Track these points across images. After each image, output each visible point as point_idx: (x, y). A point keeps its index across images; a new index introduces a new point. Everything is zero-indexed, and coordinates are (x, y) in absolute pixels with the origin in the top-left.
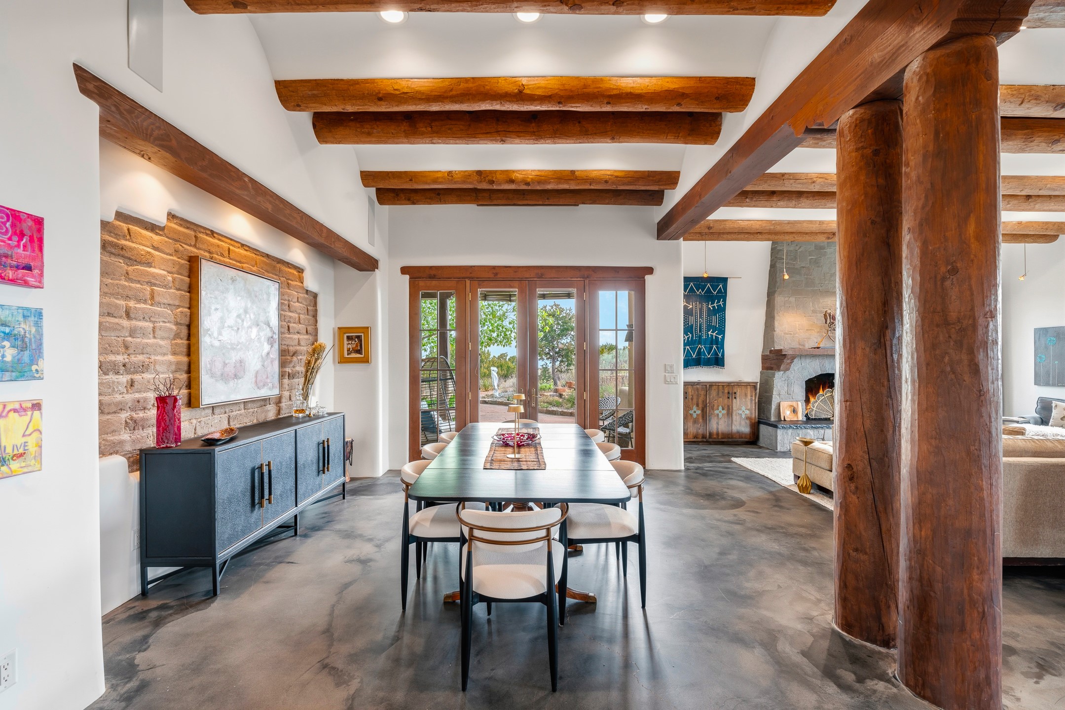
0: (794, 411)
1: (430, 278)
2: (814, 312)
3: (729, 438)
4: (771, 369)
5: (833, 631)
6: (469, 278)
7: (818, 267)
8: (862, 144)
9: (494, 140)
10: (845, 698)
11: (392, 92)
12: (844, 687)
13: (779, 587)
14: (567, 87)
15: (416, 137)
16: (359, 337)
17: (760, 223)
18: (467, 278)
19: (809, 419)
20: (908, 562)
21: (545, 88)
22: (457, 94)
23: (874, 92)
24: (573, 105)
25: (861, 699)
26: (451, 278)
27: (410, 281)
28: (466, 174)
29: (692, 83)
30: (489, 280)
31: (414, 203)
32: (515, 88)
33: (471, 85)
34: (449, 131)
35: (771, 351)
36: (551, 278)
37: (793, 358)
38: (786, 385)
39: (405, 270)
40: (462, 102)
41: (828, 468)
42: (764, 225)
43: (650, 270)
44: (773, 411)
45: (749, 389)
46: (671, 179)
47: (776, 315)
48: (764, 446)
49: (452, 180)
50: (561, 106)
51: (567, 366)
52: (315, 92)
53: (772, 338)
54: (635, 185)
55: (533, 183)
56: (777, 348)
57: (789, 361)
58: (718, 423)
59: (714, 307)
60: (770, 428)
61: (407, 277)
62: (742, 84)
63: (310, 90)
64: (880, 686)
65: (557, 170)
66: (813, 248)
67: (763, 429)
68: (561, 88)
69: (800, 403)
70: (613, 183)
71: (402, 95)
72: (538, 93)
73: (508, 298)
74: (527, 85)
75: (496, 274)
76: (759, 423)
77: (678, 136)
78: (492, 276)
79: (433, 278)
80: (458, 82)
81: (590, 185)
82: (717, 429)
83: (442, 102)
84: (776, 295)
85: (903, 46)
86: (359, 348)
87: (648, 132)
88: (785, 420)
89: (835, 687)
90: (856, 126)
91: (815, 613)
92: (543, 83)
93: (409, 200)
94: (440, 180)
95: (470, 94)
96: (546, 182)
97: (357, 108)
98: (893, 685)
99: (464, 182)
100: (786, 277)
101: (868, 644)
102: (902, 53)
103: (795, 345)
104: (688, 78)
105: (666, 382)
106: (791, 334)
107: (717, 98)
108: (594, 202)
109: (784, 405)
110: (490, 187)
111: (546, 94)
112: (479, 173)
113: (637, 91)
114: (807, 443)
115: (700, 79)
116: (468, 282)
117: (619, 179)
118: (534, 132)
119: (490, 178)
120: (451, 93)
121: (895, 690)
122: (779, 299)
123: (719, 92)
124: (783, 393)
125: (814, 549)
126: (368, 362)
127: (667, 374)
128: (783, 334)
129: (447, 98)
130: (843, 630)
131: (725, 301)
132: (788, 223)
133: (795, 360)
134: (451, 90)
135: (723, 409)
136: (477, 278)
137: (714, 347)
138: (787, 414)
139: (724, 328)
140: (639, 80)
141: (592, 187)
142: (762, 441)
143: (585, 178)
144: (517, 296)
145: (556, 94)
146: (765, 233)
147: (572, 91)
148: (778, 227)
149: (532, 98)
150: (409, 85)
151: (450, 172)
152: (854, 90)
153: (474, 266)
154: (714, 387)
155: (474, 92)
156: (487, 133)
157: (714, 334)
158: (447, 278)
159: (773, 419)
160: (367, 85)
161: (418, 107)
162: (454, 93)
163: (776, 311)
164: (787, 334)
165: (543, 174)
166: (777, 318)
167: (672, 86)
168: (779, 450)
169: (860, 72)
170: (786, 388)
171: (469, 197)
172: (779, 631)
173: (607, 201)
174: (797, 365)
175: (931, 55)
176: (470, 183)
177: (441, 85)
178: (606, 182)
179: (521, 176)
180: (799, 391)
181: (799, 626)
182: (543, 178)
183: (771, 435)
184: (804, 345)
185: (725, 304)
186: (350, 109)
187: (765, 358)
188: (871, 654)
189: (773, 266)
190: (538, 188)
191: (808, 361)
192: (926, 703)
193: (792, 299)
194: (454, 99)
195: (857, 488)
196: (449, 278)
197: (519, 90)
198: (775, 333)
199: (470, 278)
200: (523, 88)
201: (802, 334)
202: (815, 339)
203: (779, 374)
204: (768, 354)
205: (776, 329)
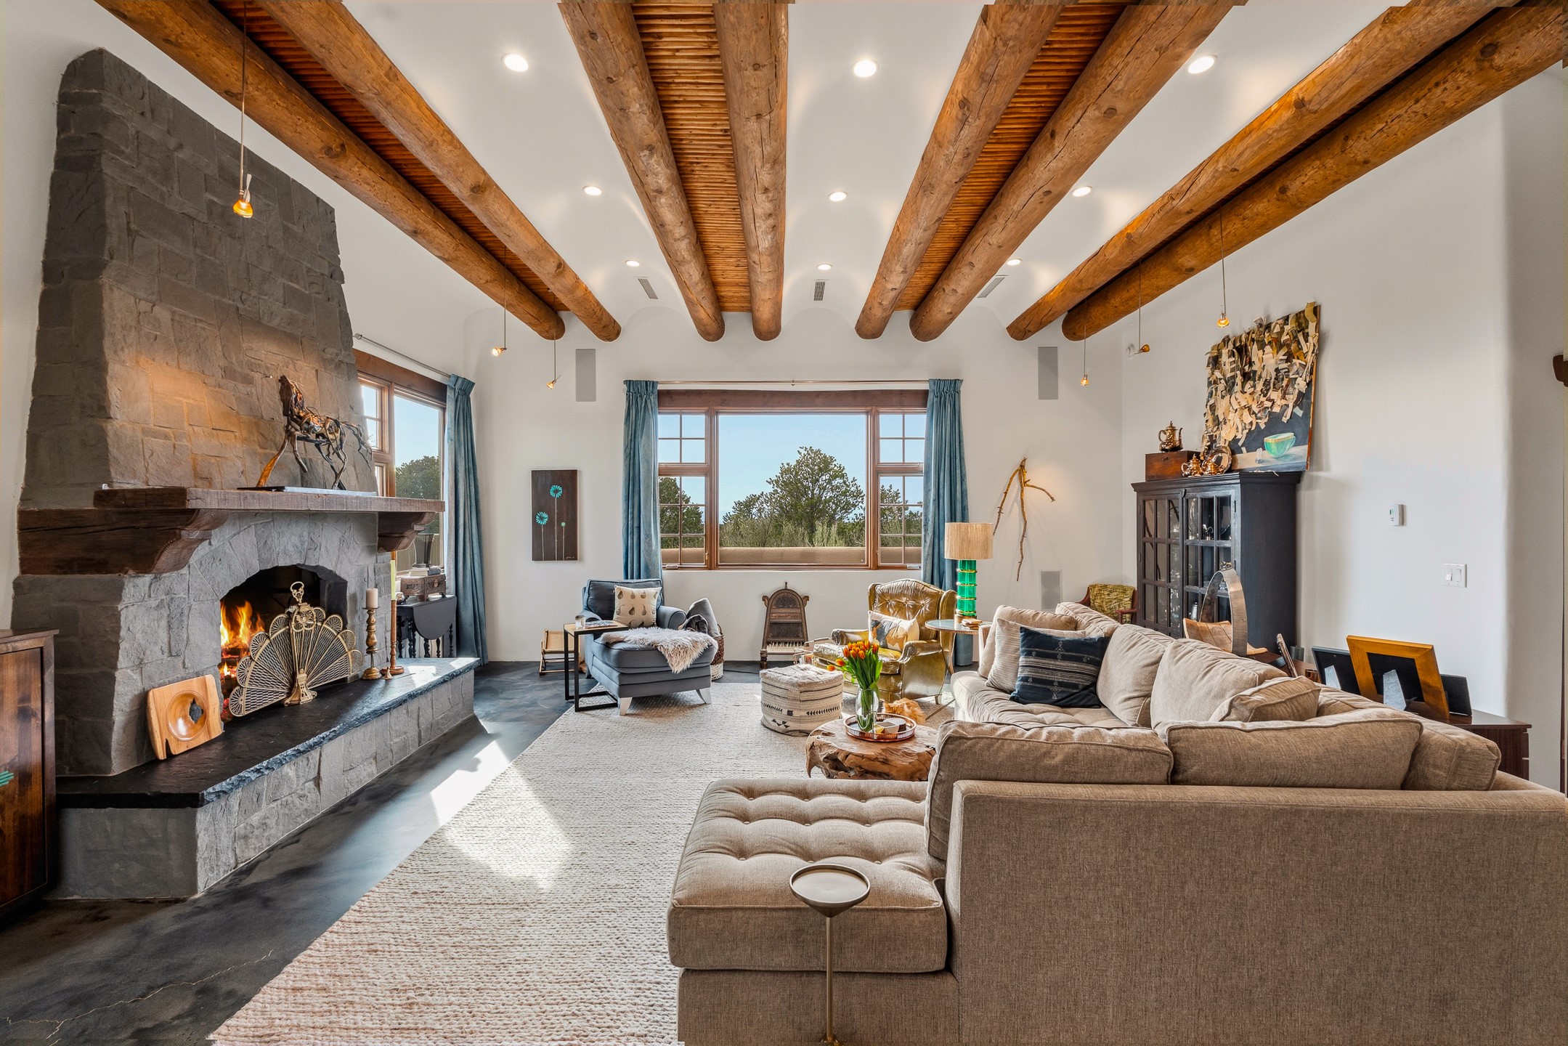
0: (193, 713)
2: (228, 373)
4: (103, 566)
35: (101, 497)
37: (219, 519)
38: (164, 623)
44: (117, 736)
45: (11, 673)
47: (109, 356)
53: (102, 445)
56: (130, 483)
69: (210, 679)
84: (106, 278)
88: (170, 756)
100: (243, 209)
106: (166, 437)
109: (161, 700)
122: (117, 300)
124: (155, 653)
128: (139, 434)
138: (174, 729)
163: (107, 343)
164: (155, 435)
166: (114, 368)
170: (163, 635)
193: (162, 313)
198: (111, 428)
201: (201, 443)
202: (239, 463)
203: (136, 587)
204: (89, 505)
205: (114, 412)
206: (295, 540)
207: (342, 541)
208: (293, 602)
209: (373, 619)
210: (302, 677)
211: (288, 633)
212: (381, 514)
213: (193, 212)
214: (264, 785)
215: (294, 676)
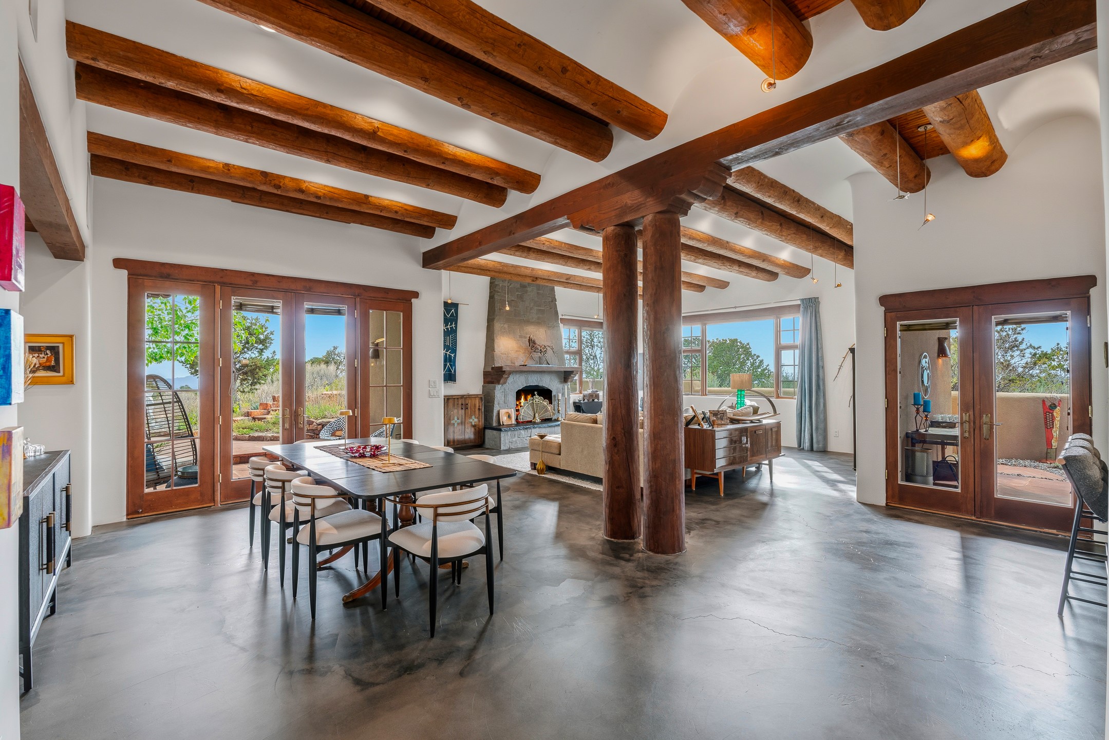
0: (509, 417)
1: (161, 277)
2: (521, 337)
3: (463, 444)
4: (492, 383)
5: (607, 540)
6: (219, 283)
7: (523, 301)
8: (619, 248)
9: (319, 158)
10: (630, 564)
11: (238, 89)
12: (628, 560)
13: (567, 528)
14: (415, 141)
15: (230, 131)
16: (54, 350)
17: (493, 263)
18: (216, 282)
19: (518, 423)
20: (649, 484)
21: (396, 136)
22: (312, 115)
23: (627, 222)
24: (415, 156)
25: (637, 562)
26: (193, 281)
27: (129, 279)
28: (248, 171)
29: (503, 167)
30: (246, 287)
31: (150, 183)
32: (370, 128)
33: (328, 112)
34: (273, 137)
35: (493, 368)
36: (321, 293)
37: (510, 373)
38: (503, 395)
39: (119, 263)
40: (314, 123)
41: (558, 452)
42: (496, 265)
43: (416, 295)
44: (494, 417)
45: (477, 401)
46: (449, 221)
47: (495, 338)
48: (489, 447)
49: (227, 174)
50: (406, 153)
51: (251, 385)
52: (129, 55)
53: (493, 357)
54: (421, 220)
55: (325, 197)
56: (497, 365)
57: (506, 376)
58: (454, 432)
59: (447, 329)
60: (495, 432)
61: (124, 273)
62: (533, 178)
63: (122, 51)
64: (640, 555)
65: (352, 192)
66: (519, 286)
67: (489, 433)
68: (410, 140)
69: (513, 410)
70: (402, 215)
71: (249, 96)
72: (389, 138)
73: (271, 310)
74: (382, 129)
75: (256, 282)
76: (485, 428)
77: (477, 196)
78: (250, 283)
79: (166, 278)
80: (316, 104)
81: (381, 211)
82: (454, 437)
83: (292, 116)
84: (495, 322)
85: (643, 204)
86: (53, 363)
87: (457, 187)
88: (503, 425)
89: (624, 562)
90: (616, 237)
91: (593, 535)
92: (395, 132)
93: (145, 178)
94: (211, 170)
95: (326, 119)
96: (337, 200)
97: (181, 88)
98: (644, 552)
99: (243, 179)
100: (508, 308)
101: (625, 541)
102: (642, 208)
103: (509, 363)
104: (498, 161)
105: (430, 396)
106: (505, 354)
107: (517, 182)
108: (373, 225)
109: (503, 412)
110: (275, 191)
111: (396, 141)
112: (264, 174)
113: (467, 161)
114: (542, 437)
115: (509, 166)
116: (218, 288)
117: (408, 212)
118: (362, 162)
119: (277, 182)
120: (306, 112)
121: (646, 554)
122: (497, 325)
123: (520, 178)
124: (501, 402)
125: (570, 504)
126: (72, 382)
127: (430, 389)
128: (500, 354)
129: (300, 114)
130: (611, 538)
131: (456, 324)
132: (512, 266)
133: (510, 376)
134: (307, 109)
135: (458, 419)
136: (231, 284)
137: (448, 364)
138: (504, 419)
139: (456, 347)
140: (469, 153)
141: (382, 214)
142: (488, 443)
143: (378, 204)
144: (281, 308)
145: (405, 144)
146: (492, 271)
147: (418, 145)
148: (505, 268)
149: (382, 141)
150: (261, 90)
151: (226, 164)
152: (614, 216)
153: (226, 270)
154: (450, 401)
155: (330, 119)
156: (315, 150)
157: (448, 353)
158: (187, 280)
159: (495, 424)
160: (207, 72)
161: (262, 111)
162: (309, 112)
163: (495, 334)
164: (503, 354)
165: (337, 191)
166: (496, 341)
167: (492, 165)
168: (502, 449)
169: (619, 206)
170: (503, 398)
171: (234, 193)
172: (583, 548)
173: (385, 227)
174: (511, 379)
175: (658, 216)
176: (250, 182)
177: (297, 101)
178: (396, 212)
179: (314, 189)
180: (512, 398)
181: (591, 543)
182: (336, 195)
183: (495, 438)
184: (514, 363)
185: (456, 327)
186: (171, 84)
187: (486, 374)
188: (629, 544)
189: (492, 297)
190: (328, 203)
191: (518, 376)
192: (660, 555)
193: (506, 326)
194: (306, 117)
195: (618, 450)
196: (190, 280)
197: (373, 130)
198: (495, 353)
199: (223, 284)
200: (377, 130)
201: (513, 355)
202: (522, 359)
203: (498, 387)
204: (490, 370)
205: (496, 350)
206: (536, 378)
207: (551, 379)
208: (535, 395)
209: (560, 403)
210: (537, 415)
211: (533, 403)
212: (564, 371)
213: (513, 299)
214: (516, 433)
215: (535, 414)
